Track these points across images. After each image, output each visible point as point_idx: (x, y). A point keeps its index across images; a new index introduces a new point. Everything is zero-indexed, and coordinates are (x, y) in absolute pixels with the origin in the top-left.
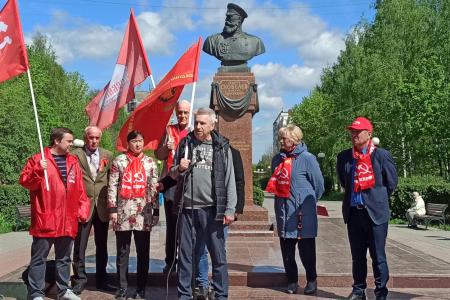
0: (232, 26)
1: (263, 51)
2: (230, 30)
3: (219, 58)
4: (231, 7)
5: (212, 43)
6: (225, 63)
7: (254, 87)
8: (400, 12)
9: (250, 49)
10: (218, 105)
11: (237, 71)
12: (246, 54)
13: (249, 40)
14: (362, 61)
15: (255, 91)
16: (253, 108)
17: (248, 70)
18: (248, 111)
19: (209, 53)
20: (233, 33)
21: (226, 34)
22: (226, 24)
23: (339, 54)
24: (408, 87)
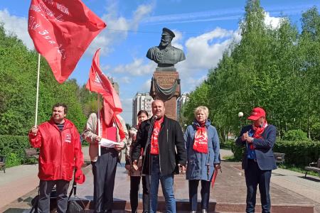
0: (165, 42)
1: (184, 59)
2: (164, 45)
3: (157, 62)
4: (165, 30)
5: (152, 52)
6: (160, 65)
7: (178, 81)
8: (256, 38)
9: (176, 57)
10: (156, 92)
11: (168, 70)
12: (174, 60)
13: (175, 51)
14: (232, 67)
15: (179, 83)
16: (177, 94)
17: (175, 70)
18: (174, 96)
19: (150, 58)
20: (166, 46)
21: (161, 47)
22: (162, 41)
23: (219, 62)
24: (259, 83)
